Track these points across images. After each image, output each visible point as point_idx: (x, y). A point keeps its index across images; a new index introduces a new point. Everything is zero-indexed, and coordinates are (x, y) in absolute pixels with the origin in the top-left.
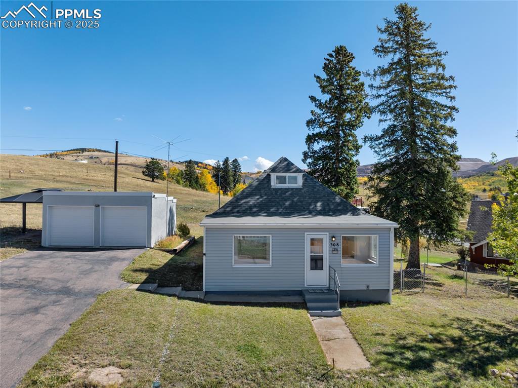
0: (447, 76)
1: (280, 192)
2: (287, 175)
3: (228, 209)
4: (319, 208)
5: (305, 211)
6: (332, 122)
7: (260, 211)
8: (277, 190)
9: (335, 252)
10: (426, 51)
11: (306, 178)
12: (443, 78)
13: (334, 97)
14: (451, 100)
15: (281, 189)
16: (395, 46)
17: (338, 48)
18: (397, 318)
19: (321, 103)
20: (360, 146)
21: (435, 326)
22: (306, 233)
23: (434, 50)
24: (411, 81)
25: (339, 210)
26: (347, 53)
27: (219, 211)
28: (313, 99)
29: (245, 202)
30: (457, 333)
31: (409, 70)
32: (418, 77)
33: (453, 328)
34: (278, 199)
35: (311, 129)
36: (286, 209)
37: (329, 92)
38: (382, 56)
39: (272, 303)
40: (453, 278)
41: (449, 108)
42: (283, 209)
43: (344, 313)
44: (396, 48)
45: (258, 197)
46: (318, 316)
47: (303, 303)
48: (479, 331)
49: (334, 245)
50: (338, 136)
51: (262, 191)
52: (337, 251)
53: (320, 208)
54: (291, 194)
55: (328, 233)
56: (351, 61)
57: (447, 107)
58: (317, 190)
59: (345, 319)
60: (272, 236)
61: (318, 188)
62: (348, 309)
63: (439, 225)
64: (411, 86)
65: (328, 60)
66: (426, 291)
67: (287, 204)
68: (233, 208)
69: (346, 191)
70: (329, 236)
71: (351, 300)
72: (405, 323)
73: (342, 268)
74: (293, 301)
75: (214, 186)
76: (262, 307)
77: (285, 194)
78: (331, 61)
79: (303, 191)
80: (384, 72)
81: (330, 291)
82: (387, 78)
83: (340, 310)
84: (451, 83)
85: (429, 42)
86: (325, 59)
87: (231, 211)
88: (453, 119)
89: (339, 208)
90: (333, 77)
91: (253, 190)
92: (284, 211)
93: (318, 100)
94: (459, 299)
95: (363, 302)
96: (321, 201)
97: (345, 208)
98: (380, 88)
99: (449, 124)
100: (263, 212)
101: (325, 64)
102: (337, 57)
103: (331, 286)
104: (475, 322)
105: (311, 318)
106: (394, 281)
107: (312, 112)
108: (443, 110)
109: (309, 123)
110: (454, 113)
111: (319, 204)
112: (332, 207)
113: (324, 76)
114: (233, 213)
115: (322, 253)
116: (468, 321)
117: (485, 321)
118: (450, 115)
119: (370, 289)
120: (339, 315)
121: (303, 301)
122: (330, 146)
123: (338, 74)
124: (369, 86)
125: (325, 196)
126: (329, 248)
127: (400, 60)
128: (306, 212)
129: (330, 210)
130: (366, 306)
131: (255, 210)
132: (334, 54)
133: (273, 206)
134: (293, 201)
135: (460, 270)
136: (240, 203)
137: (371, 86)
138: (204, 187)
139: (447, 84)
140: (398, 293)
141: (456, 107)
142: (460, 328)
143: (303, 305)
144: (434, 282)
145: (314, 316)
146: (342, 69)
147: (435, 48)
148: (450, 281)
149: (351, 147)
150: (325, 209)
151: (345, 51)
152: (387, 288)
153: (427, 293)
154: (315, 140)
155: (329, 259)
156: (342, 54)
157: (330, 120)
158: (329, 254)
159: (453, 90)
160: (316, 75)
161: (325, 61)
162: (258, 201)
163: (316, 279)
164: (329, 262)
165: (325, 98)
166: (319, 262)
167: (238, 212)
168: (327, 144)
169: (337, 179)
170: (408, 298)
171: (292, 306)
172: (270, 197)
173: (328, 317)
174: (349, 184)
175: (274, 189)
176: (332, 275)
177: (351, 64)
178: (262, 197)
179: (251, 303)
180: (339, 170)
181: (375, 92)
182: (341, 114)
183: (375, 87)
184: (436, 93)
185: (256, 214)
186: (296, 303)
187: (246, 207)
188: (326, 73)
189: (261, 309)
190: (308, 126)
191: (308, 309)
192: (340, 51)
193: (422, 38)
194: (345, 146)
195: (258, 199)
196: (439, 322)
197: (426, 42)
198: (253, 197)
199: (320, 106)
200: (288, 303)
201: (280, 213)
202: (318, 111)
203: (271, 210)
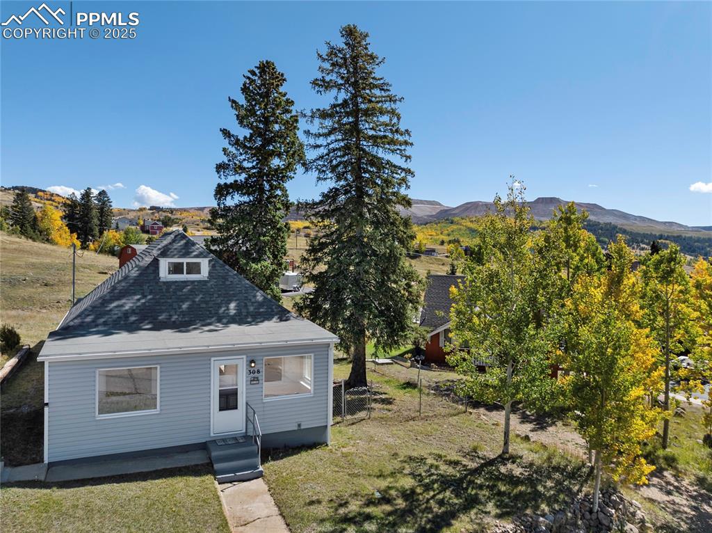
0: (402, 128)
1: (173, 287)
2: (185, 261)
3: (89, 319)
4: (232, 312)
5: (213, 317)
6: (253, 167)
7: (141, 320)
8: (169, 284)
9: (255, 382)
10: (377, 92)
11: (214, 264)
12: (397, 131)
13: (257, 132)
14: (407, 160)
15: (176, 282)
16: (341, 82)
17: (263, 64)
18: (337, 469)
19: (238, 140)
20: (291, 204)
21: (384, 476)
22: (213, 359)
23: (387, 93)
24: (359, 132)
25: (260, 314)
26: (275, 72)
27: (72, 323)
28: (226, 133)
29: (116, 307)
30: (407, 483)
31: (357, 117)
32: (367, 126)
33: (405, 475)
34: (171, 298)
35: (222, 177)
36: (183, 315)
37: (250, 126)
38: (322, 93)
39: (161, 471)
40: (405, 388)
41: (403, 170)
42: (178, 315)
43: (267, 471)
44: (342, 85)
45: (138, 297)
46: (231, 482)
47: (208, 464)
48: (433, 474)
49: (254, 372)
50: (262, 190)
51: (145, 287)
52: (258, 380)
53: (234, 312)
54: (191, 291)
55: (244, 357)
56: (282, 85)
57: (401, 168)
58: (229, 283)
59: (268, 483)
60: (161, 368)
61: (232, 280)
62: (272, 463)
63: (389, 324)
64: (358, 139)
65: (249, 78)
66: (373, 414)
67: (185, 306)
68: (97, 318)
69: (271, 268)
70: (247, 361)
71: (277, 447)
72: (347, 477)
73: (264, 403)
74: (193, 463)
75: (65, 233)
76: (145, 481)
77: (181, 290)
78: (252, 81)
79: (209, 285)
80: (324, 115)
81: (247, 438)
82: (328, 123)
83: (261, 468)
84: (407, 138)
85: (382, 82)
86: (244, 76)
87: (93, 321)
88: (408, 187)
89: (261, 310)
90: (255, 105)
91: (130, 286)
92: (180, 319)
93: (233, 136)
94: (411, 423)
95: (292, 449)
96: (236, 300)
97: (270, 310)
98: (320, 135)
99: (403, 191)
100: (147, 322)
101: (244, 85)
102: (261, 76)
103: (248, 431)
104: (430, 461)
105: (219, 487)
106: (334, 400)
107: (224, 150)
108: (396, 173)
109: (221, 168)
110: (409, 178)
111: (232, 305)
112: (251, 309)
113: (242, 100)
114: (97, 326)
115: (237, 385)
116: (422, 460)
117: (440, 456)
118: (404, 180)
119: (302, 427)
120: (260, 475)
121: (208, 461)
122: (250, 201)
123: (263, 101)
124: (305, 132)
125: (241, 293)
126: (247, 377)
127: (345, 101)
128: (213, 319)
129: (248, 314)
130: (297, 454)
131: (133, 319)
132: (257, 71)
133: (162, 312)
134: (194, 302)
135: (414, 367)
136: (108, 309)
137: (307, 133)
138: (48, 234)
139: (401, 138)
140: (338, 423)
141: (412, 170)
142: (413, 475)
143: (206, 468)
144: (383, 396)
145: (224, 483)
146: (267, 95)
147: (388, 90)
148: (402, 392)
149: (279, 205)
150: (241, 312)
151: (273, 69)
152: (325, 424)
153: (375, 419)
154: (228, 193)
155: (247, 393)
156: (269, 73)
157: (250, 165)
158: (247, 385)
159: (408, 148)
160: (231, 98)
161: (245, 79)
162: (139, 304)
163: (228, 423)
164: (247, 397)
165: (243, 133)
166: (231, 399)
167: (105, 324)
168: (246, 199)
169: (259, 249)
170: (350, 430)
171: (193, 472)
172: (158, 297)
173: (244, 481)
174: (275, 257)
175: (164, 283)
176: (251, 415)
177: (281, 89)
178: (144, 297)
179: (126, 475)
180: (262, 238)
181: (312, 141)
182: (266, 159)
183: (312, 134)
184: (389, 149)
185: (135, 326)
186: (197, 465)
187: (119, 315)
188: (246, 98)
189: (143, 483)
190: (218, 172)
191: (214, 473)
192: (265, 68)
193: (373, 75)
194: (270, 203)
195: (139, 300)
196: (389, 468)
197: (379, 82)
198: (130, 298)
199: (237, 143)
200: (185, 467)
201: (174, 322)
202: (232, 150)
203: (160, 318)
